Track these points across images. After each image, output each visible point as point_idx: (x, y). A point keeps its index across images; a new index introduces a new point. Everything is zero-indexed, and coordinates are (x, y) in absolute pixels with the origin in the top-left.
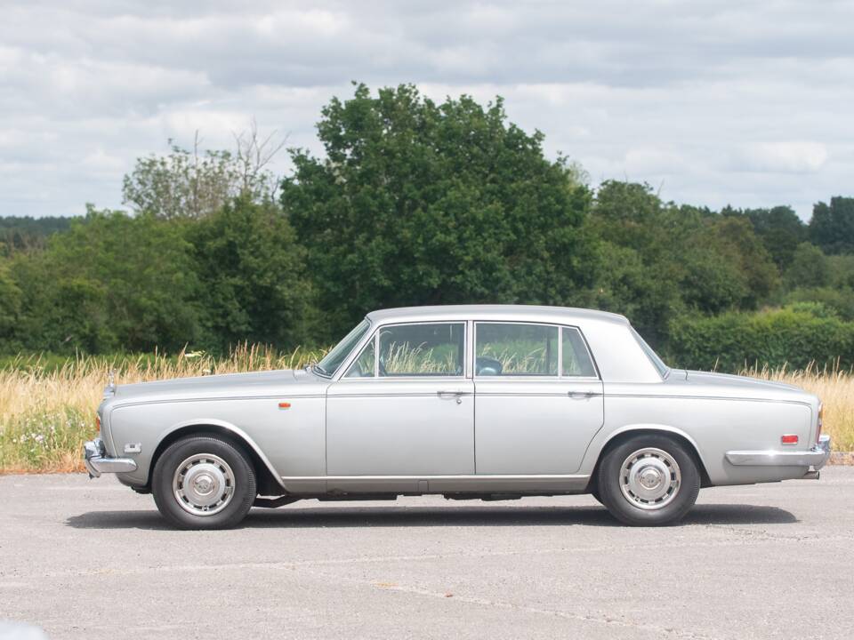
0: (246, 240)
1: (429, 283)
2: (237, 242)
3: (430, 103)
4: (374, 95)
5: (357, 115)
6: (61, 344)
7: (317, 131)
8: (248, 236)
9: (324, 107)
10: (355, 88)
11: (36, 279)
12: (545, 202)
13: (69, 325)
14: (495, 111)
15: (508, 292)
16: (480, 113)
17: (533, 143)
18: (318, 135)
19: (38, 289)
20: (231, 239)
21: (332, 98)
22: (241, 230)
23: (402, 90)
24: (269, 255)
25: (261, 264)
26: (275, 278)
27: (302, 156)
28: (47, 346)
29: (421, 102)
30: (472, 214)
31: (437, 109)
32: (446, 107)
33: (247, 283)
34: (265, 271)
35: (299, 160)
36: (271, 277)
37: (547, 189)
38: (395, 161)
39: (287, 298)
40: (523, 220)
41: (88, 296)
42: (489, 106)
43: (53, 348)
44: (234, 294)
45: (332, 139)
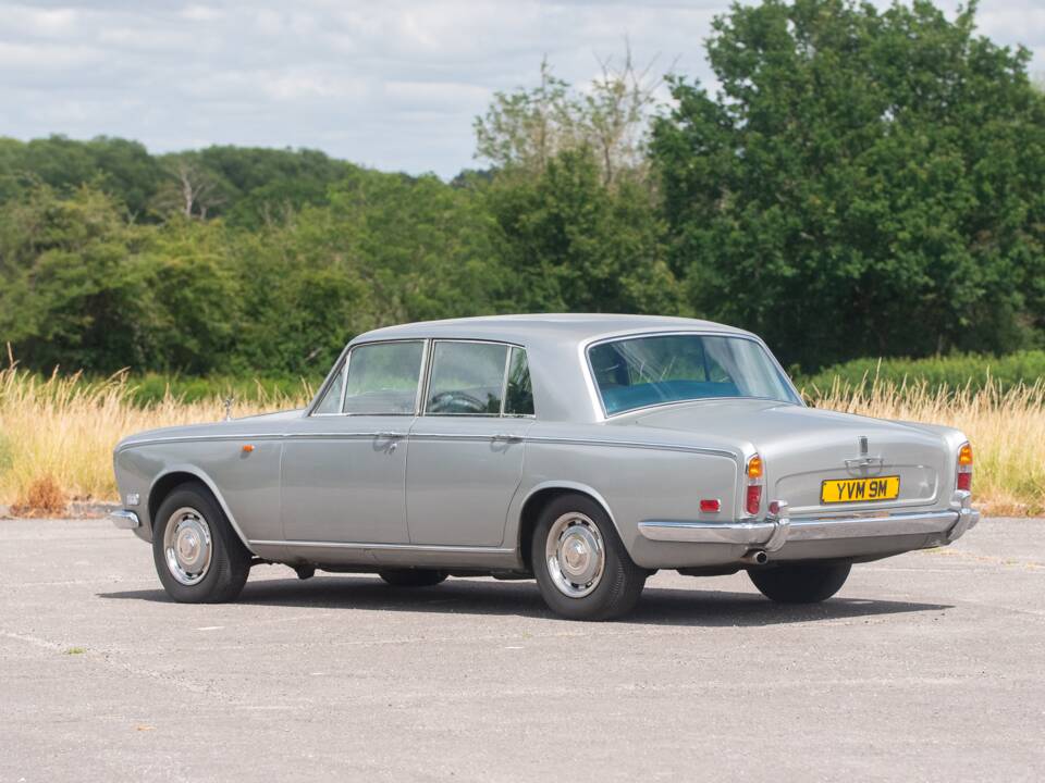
0: (577, 214)
1: (847, 272)
2: (563, 215)
3: (870, 10)
5: (757, 27)
6: (303, 362)
7: (705, 53)
8: (580, 207)
9: (715, 17)
11: (271, 270)
12: (1028, 152)
13: (314, 333)
14: (966, 18)
15: (968, 283)
16: (940, 22)
17: (1015, 66)
18: (707, 59)
19: (272, 284)
20: (555, 211)
21: (732, 3)
22: (570, 198)
24: (607, 235)
25: (597, 246)
26: (616, 266)
27: (690, 88)
28: (283, 364)
29: (857, 8)
30: (910, 170)
31: (881, 18)
32: (891, 14)
33: (579, 273)
34: (604, 256)
35: (680, 92)
36: (612, 264)
37: (1033, 133)
38: (805, 96)
39: (635, 294)
40: (993, 179)
41: (342, 293)
42: (958, 11)
43: (292, 367)
44: (558, 288)
45: (726, 62)
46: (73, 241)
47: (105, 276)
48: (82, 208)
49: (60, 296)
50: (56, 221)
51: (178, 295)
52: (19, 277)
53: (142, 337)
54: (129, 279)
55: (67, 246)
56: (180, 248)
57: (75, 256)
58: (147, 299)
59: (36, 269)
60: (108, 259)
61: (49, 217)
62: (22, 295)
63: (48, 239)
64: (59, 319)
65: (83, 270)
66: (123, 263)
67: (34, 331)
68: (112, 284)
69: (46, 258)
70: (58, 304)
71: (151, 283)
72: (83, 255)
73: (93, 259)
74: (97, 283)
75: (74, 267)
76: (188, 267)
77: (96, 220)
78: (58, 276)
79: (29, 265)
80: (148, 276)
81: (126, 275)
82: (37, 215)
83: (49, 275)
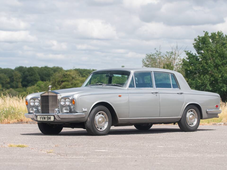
4: (210, 35)
5: (204, 40)
7: (193, 46)
9: (195, 39)
10: (204, 33)
18: (193, 47)
21: (198, 36)
23: (218, 33)
27: (189, 53)
35: (188, 54)
38: (214, 53)
45: (198, 48)
46: (69, 80)
48: (71, 73)
50: (65, 76)
52: (58, 87)
55: (68, 81)
60: (77, 84)
61: (64, 75)
63: (64, 80)
65: (71, 86)
66: (79, 85)
72: (71, 83)
73: (73, 84)
75: (69, 85)
77: (74, 76)
78: (66, 87)
79: (60, 85)
82: (62, 75)
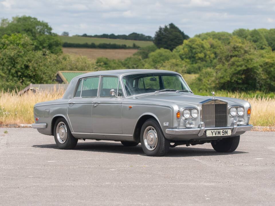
47: (248, 64)
48: (243, 46)
49: (236, 70)
50: (236, 49)
51: (269, 70)
52: (226, 64)
53: (259, 81)
54: (255, 65)
55: (239, 56)
56: (270, 57)
57: (240, 59)
58: (260, 71)
59: (230, 62)
60: (249, 59)
61: (234, 48)
62: (226, 70)
63: (234, 54)
64: (236, 76)
65: (243, 63)
66: (253, 61)
67: (229, 79)
68: (250, 66)
69: (233, 59)
70: (235, 72)
71: (261, 66)
72: (243, 58)
73: (245, 60)
74: (246, 66)
75: (240, 62)
76: (272, 62)
77: (247, 49)
78: (235, 64)
79: (228, 61)
80: (260, 64)
81: (254, 64)
82: (231, 48)
83: (233, 64)
